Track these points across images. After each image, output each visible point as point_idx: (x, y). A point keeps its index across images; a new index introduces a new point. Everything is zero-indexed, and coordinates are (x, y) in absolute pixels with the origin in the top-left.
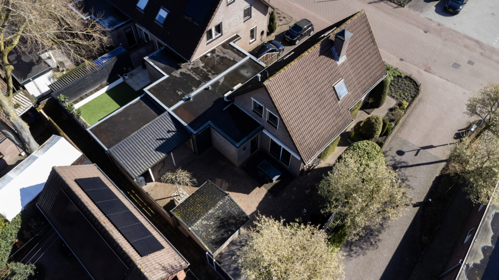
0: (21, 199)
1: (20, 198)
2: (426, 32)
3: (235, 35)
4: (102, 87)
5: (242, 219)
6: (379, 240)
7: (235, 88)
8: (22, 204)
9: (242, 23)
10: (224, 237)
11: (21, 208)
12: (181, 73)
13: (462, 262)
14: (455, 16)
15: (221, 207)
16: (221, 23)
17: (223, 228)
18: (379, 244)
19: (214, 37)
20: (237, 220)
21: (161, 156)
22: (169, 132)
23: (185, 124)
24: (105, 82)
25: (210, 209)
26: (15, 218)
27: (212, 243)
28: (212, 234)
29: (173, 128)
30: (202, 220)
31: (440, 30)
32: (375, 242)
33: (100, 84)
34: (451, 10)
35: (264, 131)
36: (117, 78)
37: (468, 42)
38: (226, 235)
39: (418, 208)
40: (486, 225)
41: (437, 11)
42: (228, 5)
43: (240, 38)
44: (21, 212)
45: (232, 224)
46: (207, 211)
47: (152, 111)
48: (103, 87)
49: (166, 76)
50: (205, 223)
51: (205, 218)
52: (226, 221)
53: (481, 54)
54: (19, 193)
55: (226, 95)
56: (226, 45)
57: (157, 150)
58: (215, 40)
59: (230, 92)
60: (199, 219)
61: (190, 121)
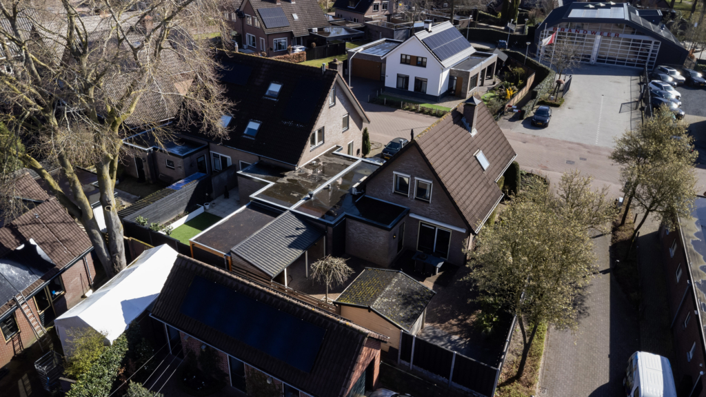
0: (124, 315)
1: (122, 313)
2: (525, 143)
3: (335, 146)
4: (179, 217)
5: (427, 294)
6: (586, 308)
7: (362, 180)
8: (126, 321)
9: (341, 134)
10: (413, 313)
11: (126, 325)
12: (288, 180)
13: (690, 282)
14: (546, 129)
15: (397, 284)
16: (324, 127)
17: (410, 304)
18: (588, 311)
19: (317, 145)
20: (421, 296)
21: (298, 253)
22: (297, 229)
23: (317, 218)
24: (182, 212)
25: (386, 287)
26: (118, 340)
27: (403, 321)
28: (399, 312)
29: (301, 225)
30: (381, 298)
31: (538, 141)
32: (584, 310)
33: (177, 215)
34: (540, 123)
35: (412, 215)
36: (197, 208)
37: (570, 145)
38: (416, 312)
39: (608, 275)
40: (691, 251)
41: (525, 126)
42: (330, 108)
43: (342, 149)
44: (124, 332)
45: (418, 299)
46: (383, 289)
47: (267, 216)
48: (181, 217)
49: (272, 184)
50: (386, 300)
51: (383, 296)
52: (410, 297)
53: (589, 152)
54: (120, 306)
55: (354, 186)
56: (330, 154)
57: (290, 246)
58: (317, 147)
59: (358, 184)
60: (376, 298)
61: (321, 215)
